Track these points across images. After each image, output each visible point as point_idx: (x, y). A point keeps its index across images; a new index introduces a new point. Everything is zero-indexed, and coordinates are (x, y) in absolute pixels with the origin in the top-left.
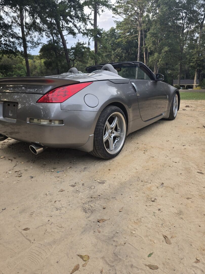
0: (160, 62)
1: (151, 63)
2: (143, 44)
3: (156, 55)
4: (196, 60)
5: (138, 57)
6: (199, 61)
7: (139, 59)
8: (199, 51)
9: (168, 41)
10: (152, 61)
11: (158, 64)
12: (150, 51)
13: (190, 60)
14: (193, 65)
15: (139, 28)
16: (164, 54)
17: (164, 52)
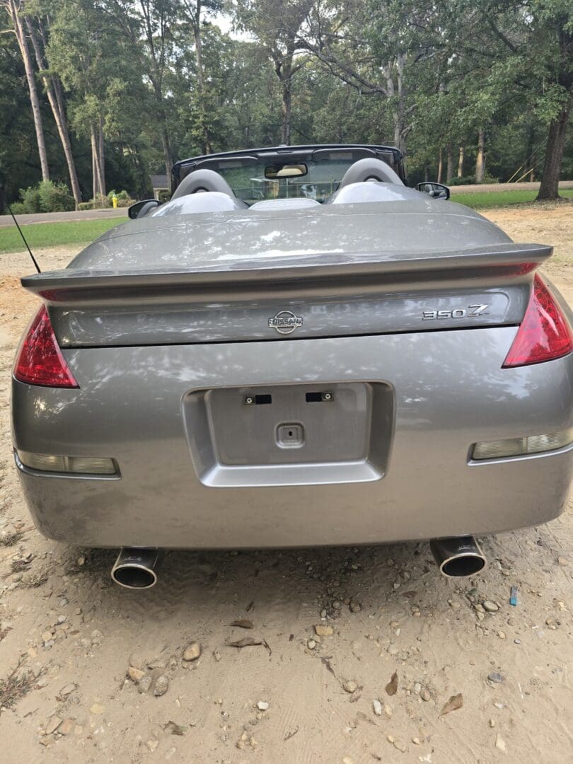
0: (108, 124)
1: (83, 125)
2: (39, 63)
3: (91, 101)
4: (204, 123)
5: (33, 104)
6: (211, 126)
7: (37, 111)
8: (205, 98)
9: (119, 62)
10: (83, 120)
11: (103, 129)
12: (71, 86)
13: (187, 121)
14: (198, 136)
15: (13, 8)
16: (116, 101)
17: (115, 95)
